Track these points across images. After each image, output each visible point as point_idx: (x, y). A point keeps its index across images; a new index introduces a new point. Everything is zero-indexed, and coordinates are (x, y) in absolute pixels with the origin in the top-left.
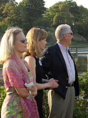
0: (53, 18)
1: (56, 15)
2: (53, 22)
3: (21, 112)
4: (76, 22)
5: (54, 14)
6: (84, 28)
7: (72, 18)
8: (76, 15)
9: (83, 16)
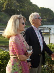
0: (3, 4)
1: (6, 3)
2: (3, 7)
3: (21, 69)
4: (21, 9)
5: (4, 1)
6: (26, 13)
7: (18, 6)
8: (21, 3)
9: (25, 4)
